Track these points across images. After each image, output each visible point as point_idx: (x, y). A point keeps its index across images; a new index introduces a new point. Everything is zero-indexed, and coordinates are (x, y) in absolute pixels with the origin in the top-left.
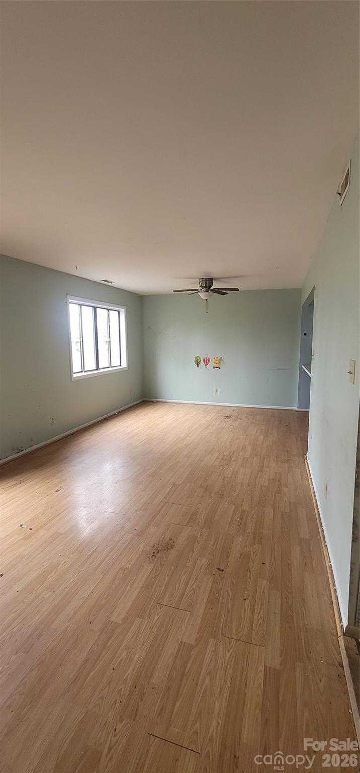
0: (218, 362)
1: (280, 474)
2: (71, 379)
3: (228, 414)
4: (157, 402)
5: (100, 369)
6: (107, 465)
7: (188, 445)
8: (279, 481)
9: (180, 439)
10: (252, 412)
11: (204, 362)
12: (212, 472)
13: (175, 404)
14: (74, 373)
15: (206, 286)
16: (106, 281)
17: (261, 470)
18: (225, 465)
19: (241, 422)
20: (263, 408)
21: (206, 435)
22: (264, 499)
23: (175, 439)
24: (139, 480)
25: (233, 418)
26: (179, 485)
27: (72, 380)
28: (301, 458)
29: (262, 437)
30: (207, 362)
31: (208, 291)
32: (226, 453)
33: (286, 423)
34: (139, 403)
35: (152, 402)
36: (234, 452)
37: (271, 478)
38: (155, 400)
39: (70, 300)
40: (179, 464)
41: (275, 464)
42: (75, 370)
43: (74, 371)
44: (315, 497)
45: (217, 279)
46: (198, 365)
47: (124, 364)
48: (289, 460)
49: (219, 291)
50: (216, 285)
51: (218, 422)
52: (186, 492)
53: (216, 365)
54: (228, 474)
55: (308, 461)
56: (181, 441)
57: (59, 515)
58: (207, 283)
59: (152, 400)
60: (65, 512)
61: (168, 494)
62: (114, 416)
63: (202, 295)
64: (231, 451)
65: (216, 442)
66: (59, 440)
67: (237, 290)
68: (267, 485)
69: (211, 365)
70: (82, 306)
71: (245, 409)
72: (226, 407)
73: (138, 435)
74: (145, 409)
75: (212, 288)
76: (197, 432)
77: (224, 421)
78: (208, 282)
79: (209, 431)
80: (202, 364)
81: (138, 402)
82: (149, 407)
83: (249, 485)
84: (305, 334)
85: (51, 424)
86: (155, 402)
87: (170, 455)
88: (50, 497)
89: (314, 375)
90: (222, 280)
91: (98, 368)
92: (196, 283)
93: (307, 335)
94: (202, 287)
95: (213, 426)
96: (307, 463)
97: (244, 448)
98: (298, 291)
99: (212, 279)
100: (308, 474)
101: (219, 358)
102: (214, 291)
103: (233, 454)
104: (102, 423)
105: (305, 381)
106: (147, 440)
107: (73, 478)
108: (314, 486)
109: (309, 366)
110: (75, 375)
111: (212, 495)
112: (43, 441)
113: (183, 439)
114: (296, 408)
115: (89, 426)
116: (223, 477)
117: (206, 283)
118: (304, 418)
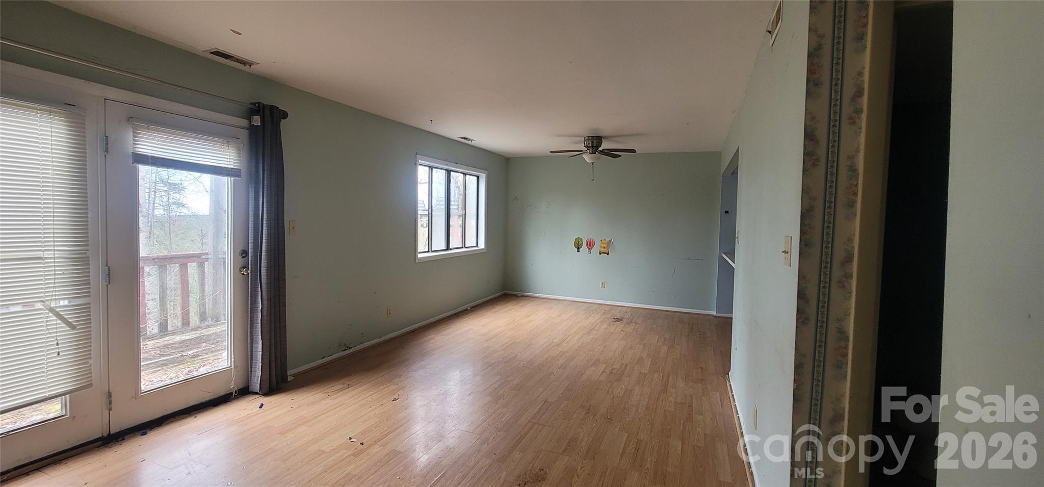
0: (605, 246)
1: (692, 397)
2: (415, 261)
3: (619, 316)
4: (522, 296)
5: (451, 249)
6: (457, 372)
7: (565, 352)
8: (689, 406)
9: (553, 345)
10: (652, 315)
11: (587, 245)
12: (596, 389)
13: (548, 300)
14: (420, 253)
15: (592, 146)
16: (464, 138)
17: (665, 390)
18: (615, 381)
19: (636, 327)
20: (667, 311)
21: (588, 341)
22: (669, 427)
23: (547, 344)
24: (499, 393)
25: (625, 320)
26: (553, 403)
27: (417, 262)
28: (721, 378)
29: (666, 348)
30: (590, 245)
31: (595, 153)
32: (617, 366)
33: (699, 332)
34: (498, 297)
35: (516, 296)
36: (627, 365)
37: (679, 400)
38: (519, 294)
39: (420, 161)
40: (552, 376)
41: (684, 384)
42: (420, 249)
43: (419, 251)
44: (741, 428)
45: (607, 138)
46: (578, 249)
47: (482, 245)
48: (703, 379)
49: (609, 153)
50: (605, 145)
51: (604, 326)
52: (561, 412)
53: (603, 250)
54: (619, 393)
55: (732, 383)
56: (554, 348)
57: (397, 429)
58: (594, 143)
59: (515, 293)
60: (404, 426)
61: (538, 412)
62: (467, 312)
63: (587, 158)
64: (622, 364)
65: (602, 351)
66: (395, 338)
67: (633, 151)
68: (672, 410)
69: (596, 249)
70: (434, 169)
71: (641, 311)
72: (615, 307)
73: (498, 337)
74: (507, 305)
75: (600, 149)
76: (577, 337)
77: (614, 325)
78: (595, 141)
79: (592, 337)
80: (584, 248)
81: (497, 295)
82: (511, 303)
83: (647, 408)
84: (727, 212)
85: (387, 317)
86: (520, 297)
87: (540, 364)
88: (386, 406)
89: (739, 265)
90: (612, 139)
91: (448, 248)
92: (577, 143)
93: (729, 212)
94: (587, 147)
95: (597, 330)
96: (730, 385)
97: (640, 360)
98: (716, 156)
99: (601, 137)
100: (731, 399)
101: (608, 240)
102: (602, 152)
103: (626, 368)
104: (450, 319)
105: (727, 274)
106: (509, 343)
107: (413, 386)
108: (740, 415)
109: (732, 255)
110: (420, 256)
111: (596, 418)
112: (376, 338)
113: (558, 345)
114: (714, 313)
115: (435, 322)
116: (612, 396)
117: (592, 142)
118: (724, 326)
